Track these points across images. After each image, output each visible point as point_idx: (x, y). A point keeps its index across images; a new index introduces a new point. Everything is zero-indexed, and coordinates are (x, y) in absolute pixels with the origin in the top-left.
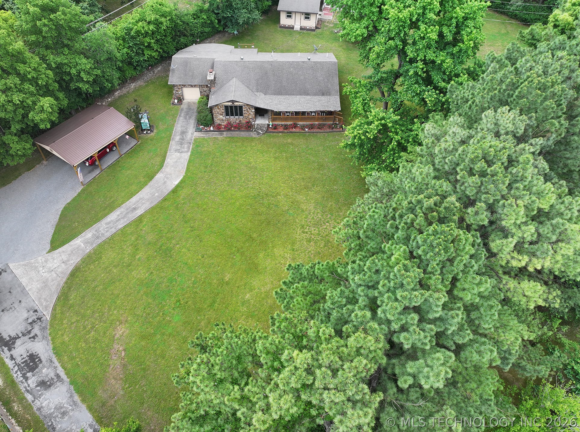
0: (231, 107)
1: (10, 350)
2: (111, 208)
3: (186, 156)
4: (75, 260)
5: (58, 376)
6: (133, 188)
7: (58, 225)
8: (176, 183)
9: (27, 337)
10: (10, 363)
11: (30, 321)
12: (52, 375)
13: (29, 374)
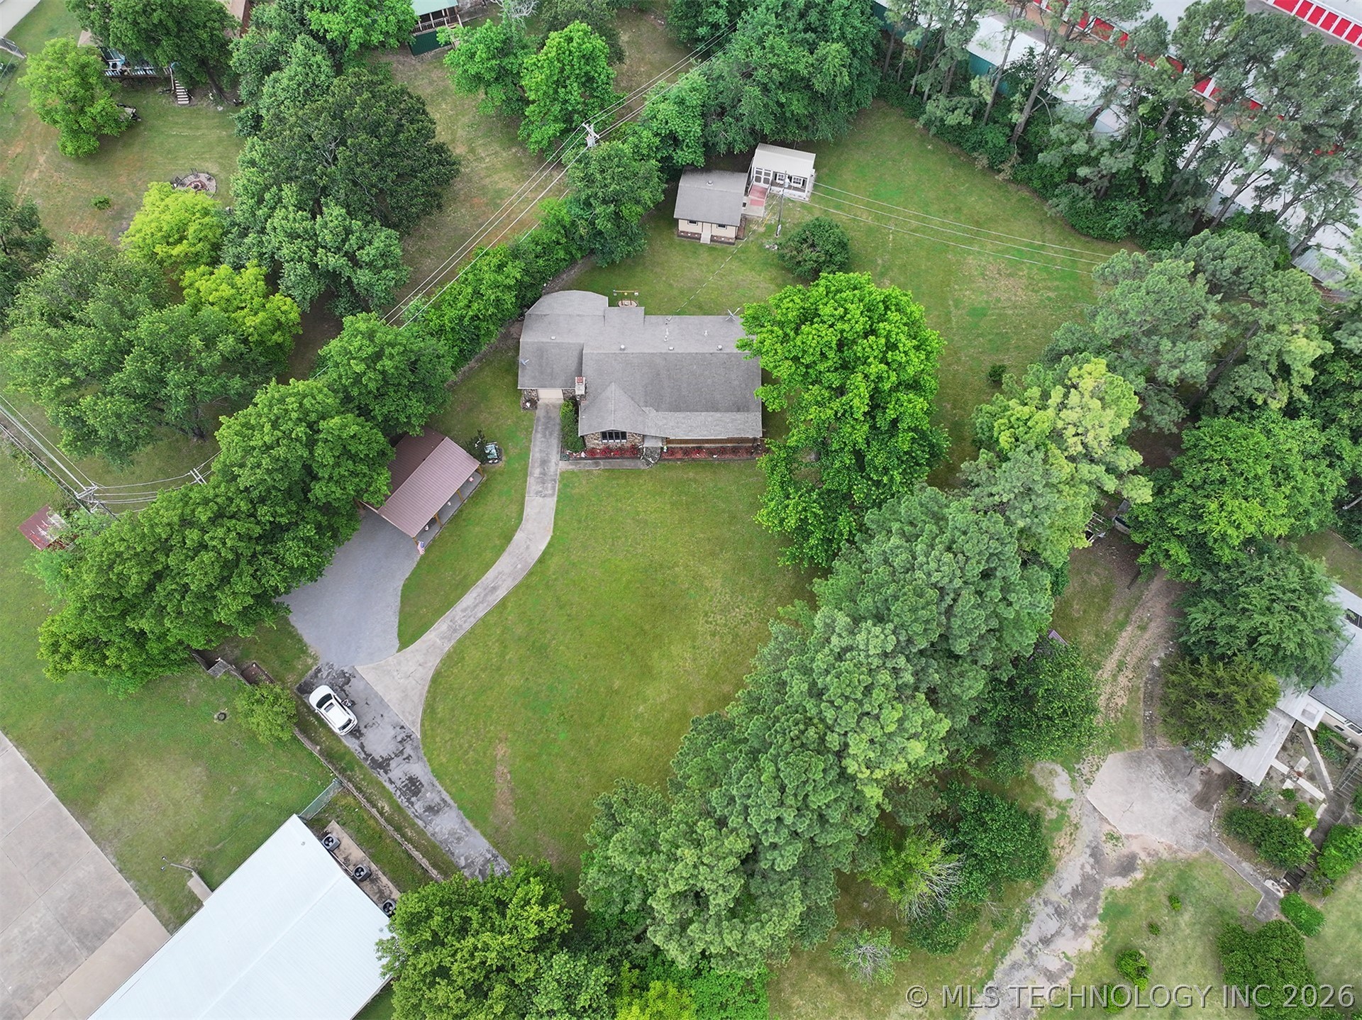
0: (610, 433)
1: (386, 773)
3: (552, 502)
4: (434, 662)
5: (443, 800)
7: (401, 611)
8: (543, 547)
9: (401, 758)
10: (390, 788)
11: (399, 739)
12: (437, 800)
13: (413, 799)
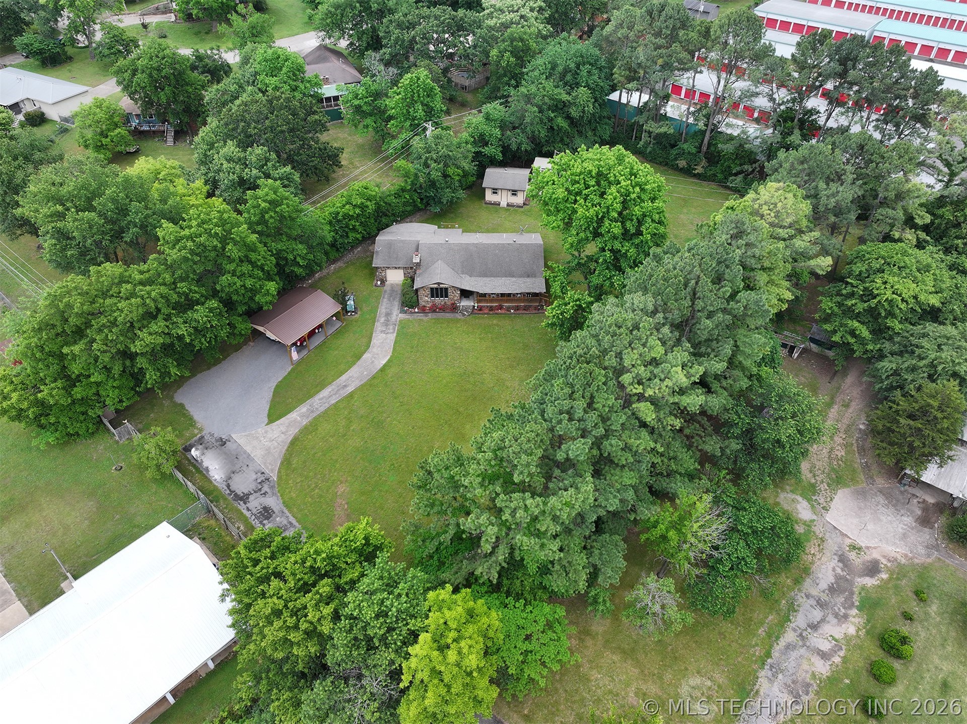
0: (437, 289)
1: (245, 503)
2: (322, 385)
3: (392, 337)
4: (293, 431)
5: (291, 523)
6: (342, 367)
7: (272, 401)
8: (384, 362)
9: (258, 494)
10: (248, 514)
11: (259, 481)
12: (285, 522)
13: (265, 522)
